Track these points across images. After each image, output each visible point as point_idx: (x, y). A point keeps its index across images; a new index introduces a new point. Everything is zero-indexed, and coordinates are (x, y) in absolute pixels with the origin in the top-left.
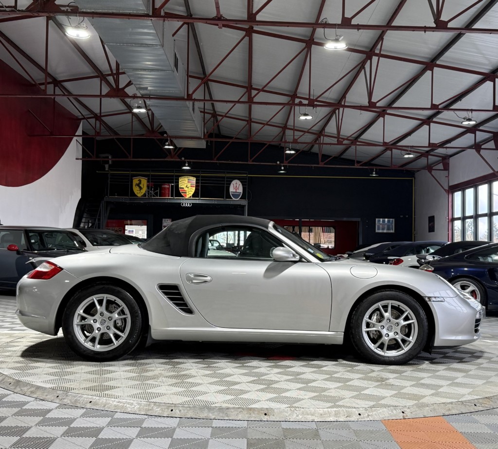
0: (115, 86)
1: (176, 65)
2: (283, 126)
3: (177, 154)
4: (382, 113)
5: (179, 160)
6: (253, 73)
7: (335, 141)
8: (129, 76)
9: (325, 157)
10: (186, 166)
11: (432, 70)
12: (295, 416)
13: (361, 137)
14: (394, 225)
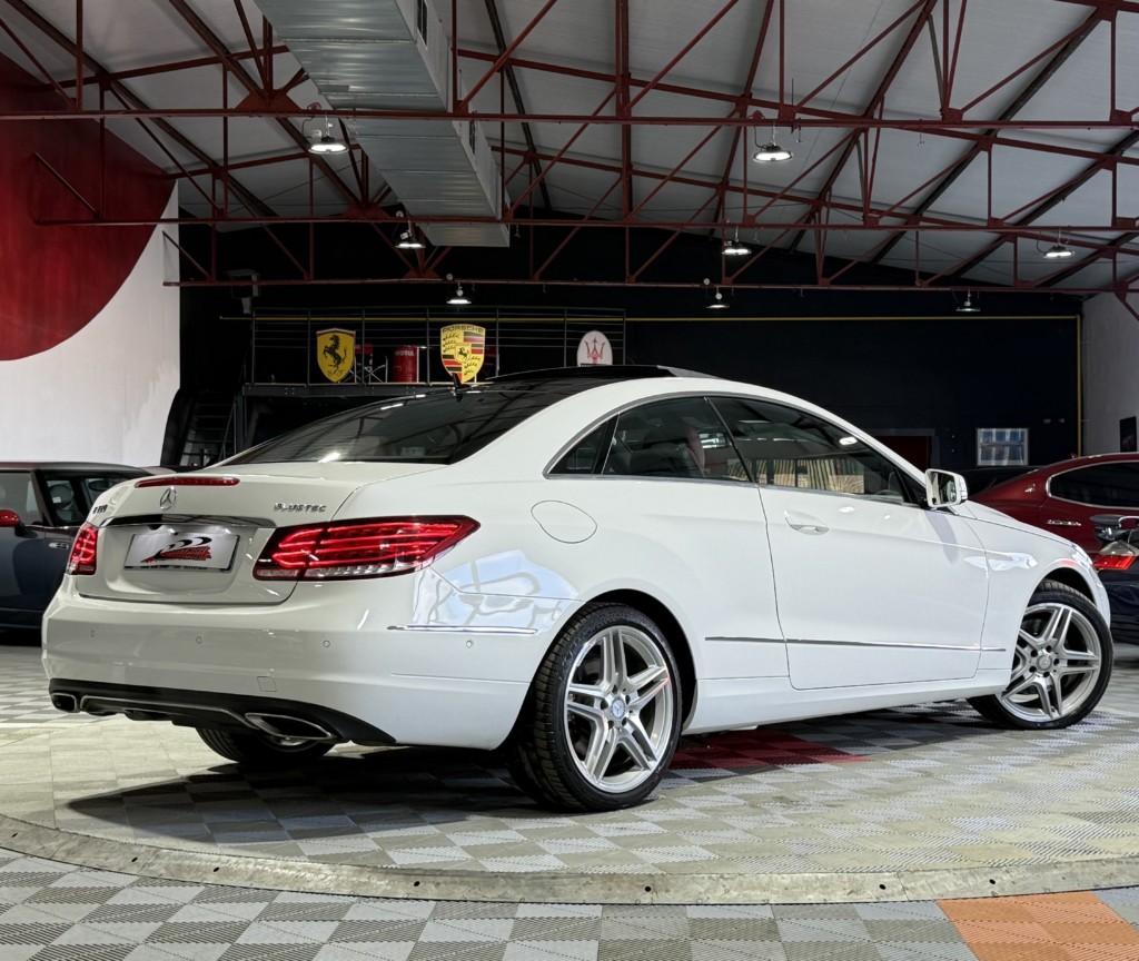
0: (261, 85)
1: (422, 23)
2: (717, 181)
3: (434, 265)
4: (984, 139)
5: (439, 280)
6: (630, 40)
7: (856, 218)
8: (299, 57)
9: (833, 263)
10: (457, 297)
11: (1113, 20)
12: (721, 891)
14: (1026, 444)
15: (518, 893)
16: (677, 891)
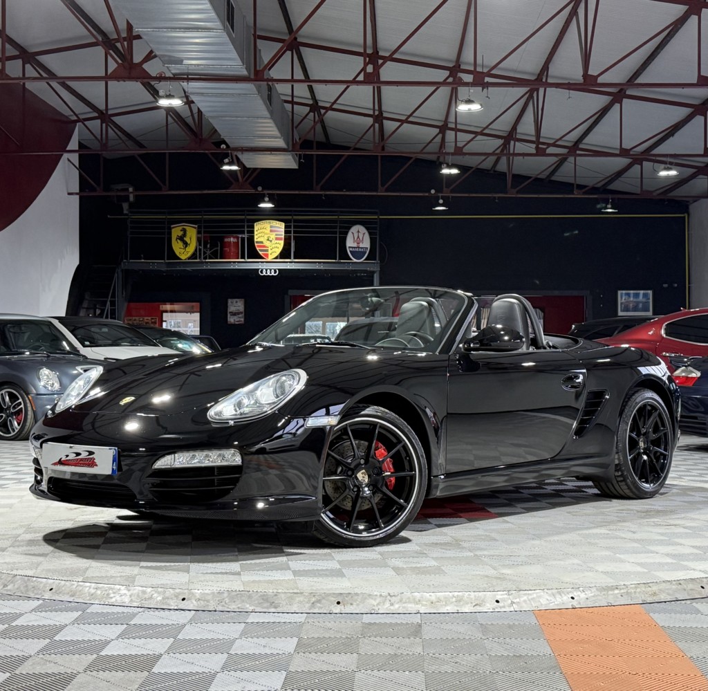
1: (230, 18)
2: (440, 124)
4: (619, 94)
5: (253, 191)
7: (531, 148)
9: (519, 179)
10: (264, 201)
11: (699, 15)
12: (387, 605)
13: (584, 141)
14: (651, 301)
15: (250, 606)
16: (358, 605)
